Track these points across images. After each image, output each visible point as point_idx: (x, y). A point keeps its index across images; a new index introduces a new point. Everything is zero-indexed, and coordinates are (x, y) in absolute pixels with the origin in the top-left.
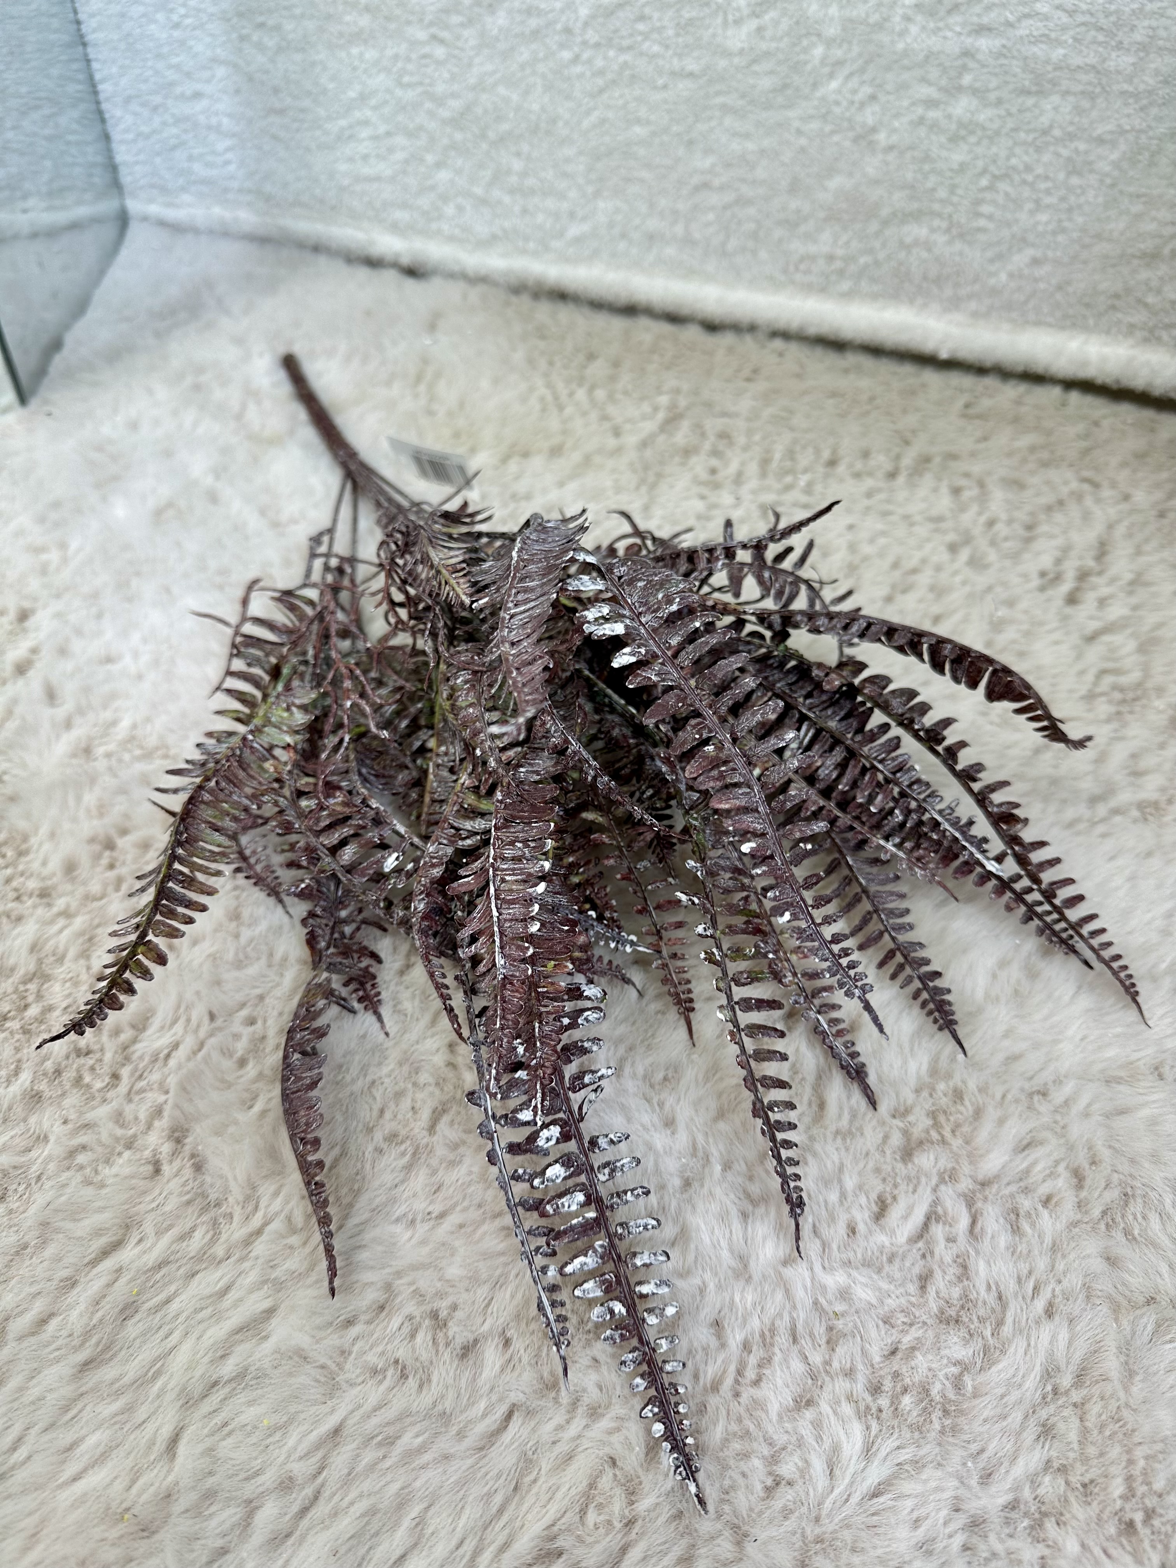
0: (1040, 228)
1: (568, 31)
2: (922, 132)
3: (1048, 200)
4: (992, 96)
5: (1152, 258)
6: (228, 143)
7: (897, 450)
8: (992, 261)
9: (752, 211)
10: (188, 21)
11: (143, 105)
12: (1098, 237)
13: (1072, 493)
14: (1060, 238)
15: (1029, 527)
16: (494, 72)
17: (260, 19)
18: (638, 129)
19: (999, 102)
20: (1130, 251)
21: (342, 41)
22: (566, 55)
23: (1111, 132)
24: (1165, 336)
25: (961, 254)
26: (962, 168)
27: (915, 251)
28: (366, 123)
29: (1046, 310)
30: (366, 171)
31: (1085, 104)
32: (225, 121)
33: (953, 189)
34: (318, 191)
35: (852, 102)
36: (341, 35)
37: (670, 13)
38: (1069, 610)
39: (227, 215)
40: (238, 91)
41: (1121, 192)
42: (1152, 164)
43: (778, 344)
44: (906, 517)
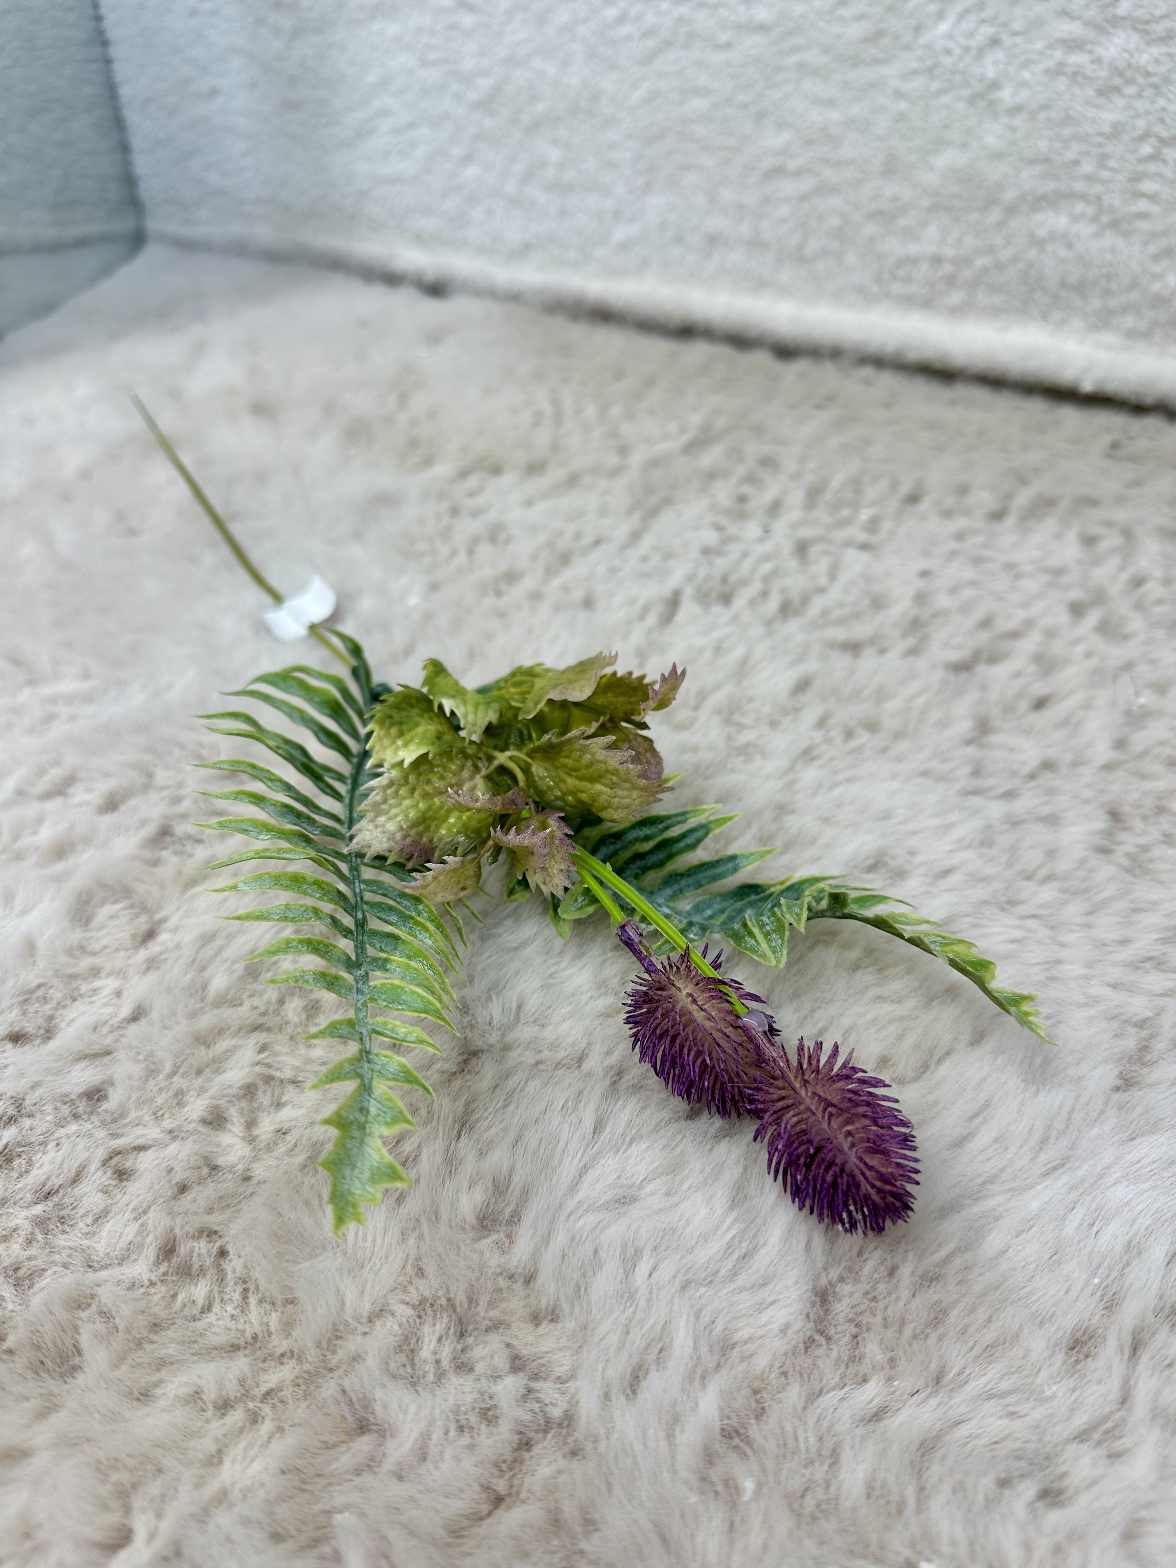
2: (1061, 84)
7: (1009, 488)
11: (160, 108)
16: (528, 41)
18: (696, 102)
21: (362, 16)
25: (1113, 250)
26: (1116, 132)
27: (1049, 247)
28: (387, 112)
30: (387, 171)
32: (243, 120)
33: (1102, 160)
34: (335, 198)
35: (967, 49)
36: (360, 9)
39: (243, 230)
40: (254, 85)
43: (867, 370)
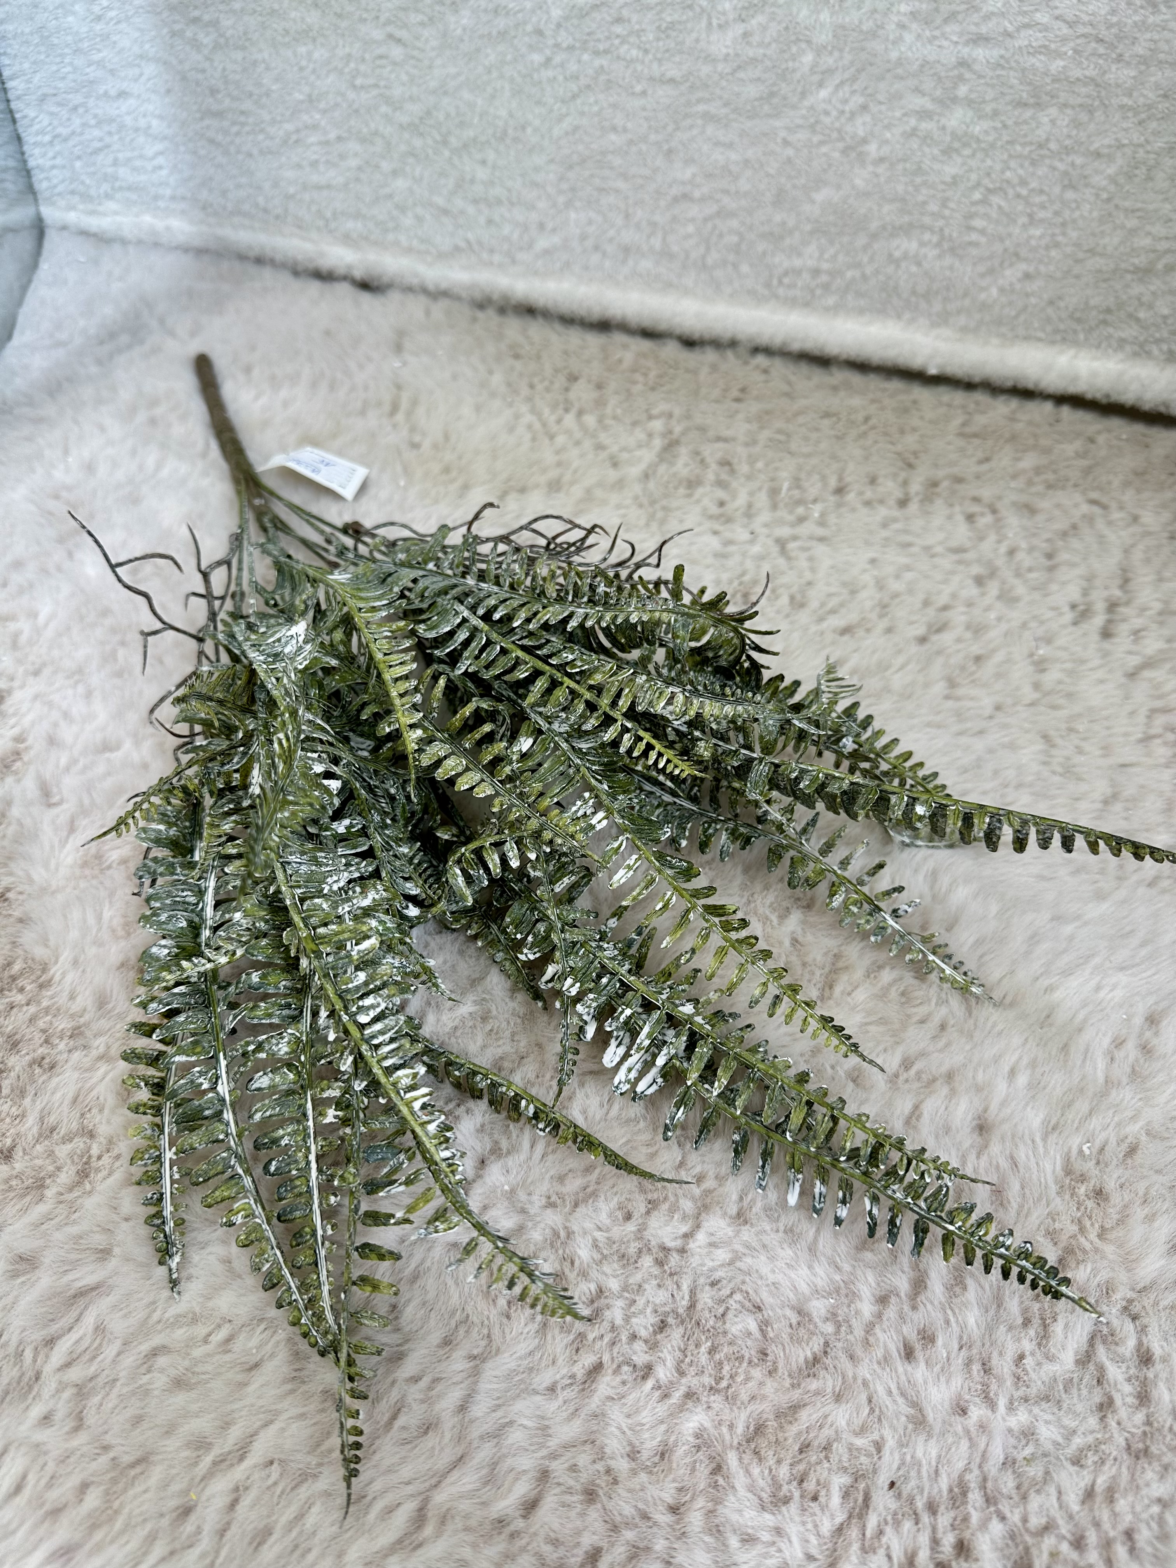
0: (1033, 242)
1: (539, 32)
2: (915, 144)
3: (1042, 214)
4: (988, 109)
5: (1145, 273)
6: (159, 147)
7: (903, 475)
8: (982, 276)
9: (734, 223)
10: (112, 14)
11: (59, 104)
12: (1092, 252)
13: (1084, 516)
14: (1053, 253)
15: (1050, 556)
16: (458, 74)
17: (196, 13)
18: (613, 137)
19: (996, 113)
20: (1123, 266)
21: (287, 39)
22: (537, 58)
23: (1110, 146)
24: (1155, 351)
25: (951, 268)
26: (955, 181)
27: (903, 265)
28: (315, 127)
29: (1036, 325)
30: (315, 178)
31: (1084, 117)
32: (155, 123)
33: (944, 203)
34: (261, 200)
35: (843, 112)
36: (287, 32)
37: (650, 15)
38: (1106, 645)
39: (160, 224)
40: (169, 91)
41: (1117, 206)
42: (1149, 178)
43: (761, 360)
44: (927, 549)
